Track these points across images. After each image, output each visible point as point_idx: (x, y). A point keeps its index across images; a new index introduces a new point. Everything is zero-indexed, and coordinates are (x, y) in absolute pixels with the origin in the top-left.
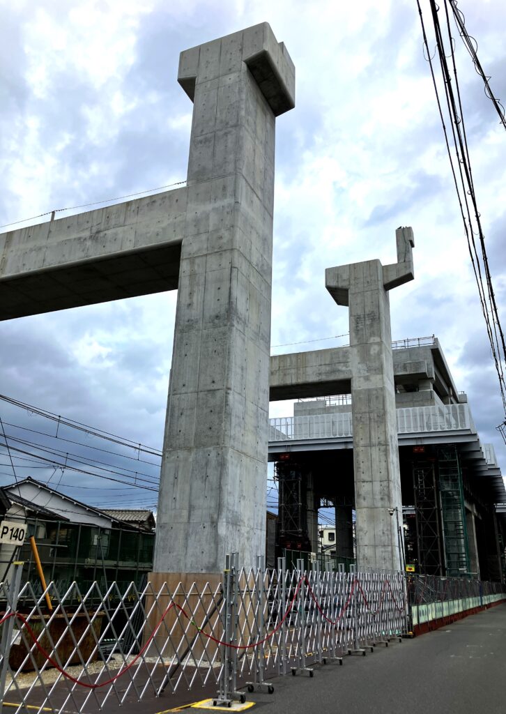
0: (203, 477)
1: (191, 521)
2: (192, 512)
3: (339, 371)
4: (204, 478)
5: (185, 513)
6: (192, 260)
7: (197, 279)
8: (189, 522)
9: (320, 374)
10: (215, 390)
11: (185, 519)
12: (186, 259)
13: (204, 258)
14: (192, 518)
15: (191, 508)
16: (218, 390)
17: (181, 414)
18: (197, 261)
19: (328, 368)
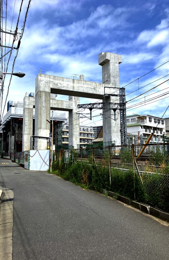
3: (71, 107)
9: (66, 107)
19: (68, 106)
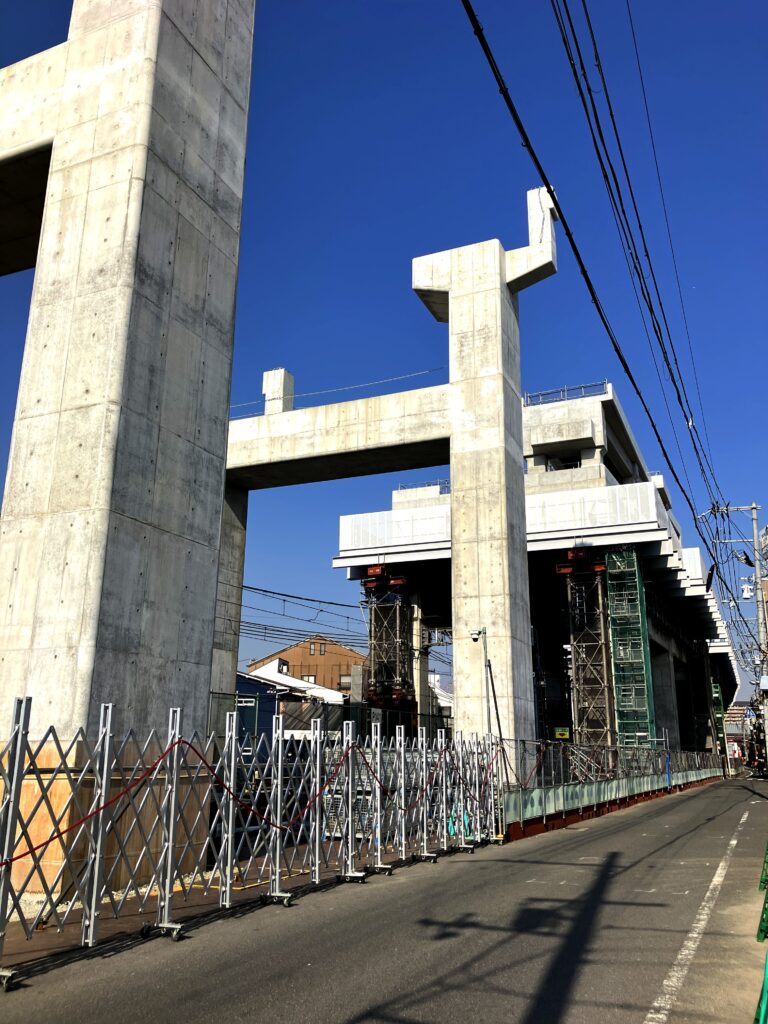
0: (59, 565)
1: (35, 646)
2: (37, 630)
3: (431, 424)
4: (61, 568)
5: (27, 632)
6: (67, 171)
7: (72, 206)
8: (31, 648)
10: (88, 406)
11: (25, 643)
12: (56, 171)
13: (87, 166)
14: (37, 639)
15: (37, 621)
16: (95, 405)
17: (31, 454)
18: (75, 173)
19: (415, 421)
